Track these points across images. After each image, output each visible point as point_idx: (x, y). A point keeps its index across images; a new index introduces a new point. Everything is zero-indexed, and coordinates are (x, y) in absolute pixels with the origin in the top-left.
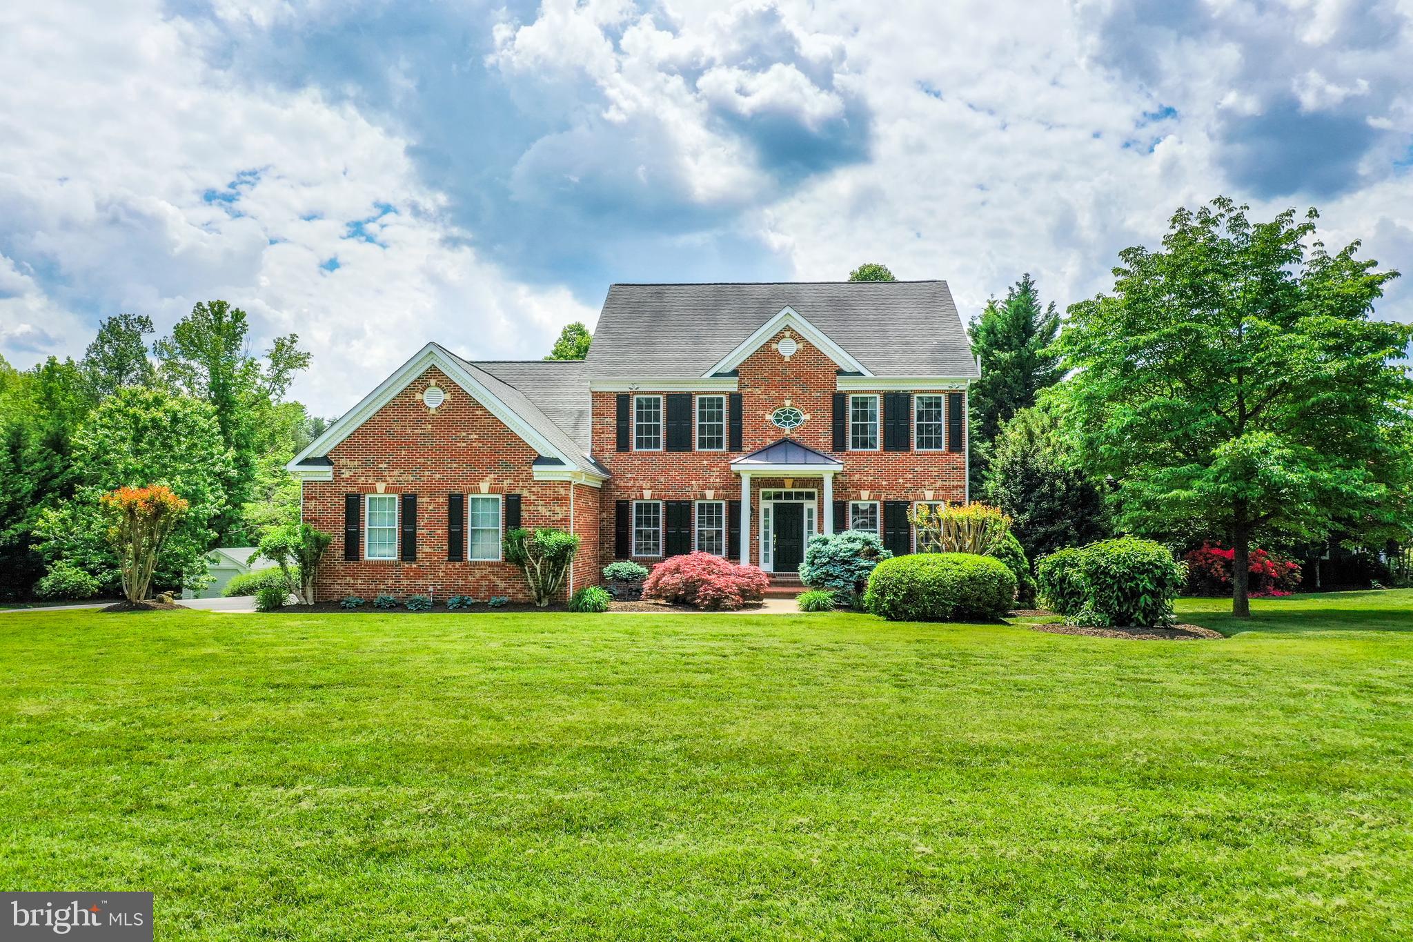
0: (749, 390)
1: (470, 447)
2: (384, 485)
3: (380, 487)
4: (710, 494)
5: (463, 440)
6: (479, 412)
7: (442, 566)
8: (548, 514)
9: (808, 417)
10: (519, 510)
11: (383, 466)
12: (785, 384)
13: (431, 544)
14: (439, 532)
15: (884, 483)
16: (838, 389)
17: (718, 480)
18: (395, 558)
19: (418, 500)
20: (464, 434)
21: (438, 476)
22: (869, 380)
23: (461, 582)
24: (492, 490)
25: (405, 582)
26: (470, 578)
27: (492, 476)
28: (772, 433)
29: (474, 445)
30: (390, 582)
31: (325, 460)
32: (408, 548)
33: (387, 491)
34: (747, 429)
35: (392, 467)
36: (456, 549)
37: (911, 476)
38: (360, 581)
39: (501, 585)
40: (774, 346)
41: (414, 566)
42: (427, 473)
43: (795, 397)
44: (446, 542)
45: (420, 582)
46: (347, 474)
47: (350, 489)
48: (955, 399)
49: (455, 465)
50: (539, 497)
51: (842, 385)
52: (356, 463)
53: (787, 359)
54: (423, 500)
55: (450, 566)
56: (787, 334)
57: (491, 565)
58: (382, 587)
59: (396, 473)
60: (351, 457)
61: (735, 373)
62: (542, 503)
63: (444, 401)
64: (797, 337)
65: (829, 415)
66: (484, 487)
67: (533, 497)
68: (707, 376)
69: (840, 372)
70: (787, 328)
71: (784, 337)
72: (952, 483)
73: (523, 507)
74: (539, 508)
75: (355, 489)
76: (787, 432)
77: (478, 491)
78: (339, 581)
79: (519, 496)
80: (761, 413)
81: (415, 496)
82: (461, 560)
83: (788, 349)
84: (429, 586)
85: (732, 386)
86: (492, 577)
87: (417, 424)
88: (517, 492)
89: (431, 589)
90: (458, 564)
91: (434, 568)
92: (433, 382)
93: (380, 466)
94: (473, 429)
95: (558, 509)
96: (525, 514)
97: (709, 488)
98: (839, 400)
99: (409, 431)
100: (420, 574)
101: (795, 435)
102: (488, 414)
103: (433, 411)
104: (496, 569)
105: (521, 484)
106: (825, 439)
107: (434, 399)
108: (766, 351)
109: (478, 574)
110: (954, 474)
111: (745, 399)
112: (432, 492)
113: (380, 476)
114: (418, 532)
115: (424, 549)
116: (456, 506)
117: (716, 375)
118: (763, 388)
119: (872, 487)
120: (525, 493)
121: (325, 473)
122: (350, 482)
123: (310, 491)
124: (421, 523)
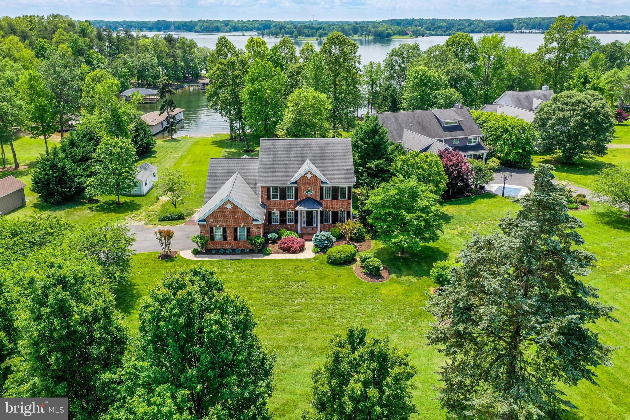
0: (300, 186)
2: (218, 225)
4: (290, 210)
6: (240, 210)
7: (233, 242)
8: (256, 231)
11: (218, 221)
12: (308, 184)
13: (230, 237)
14: (232, 235)
15: (332, 207)
17: (292, 207)
18: (222, 240)
20: (236, 214)
21: (231, 223)
22: (329, 184)
23: (238, 246)
24: (244, 226)
25: (225, 245)
27: (243, 223)
28: (305, 196)
29: (239, 216)
30: (221, 245)
31: (204, 220)
32: (225, 238)
34: (299, 195)
36: (236, 238)
37: (338, 205)
38: (214, 245)
39: (247, 245)
40: (306, 176)
41: (226, 242)
42: (228, 222)
43: (311, 188)
44: (233, 237)
45: (228, 245)
46: (209, 223)
47: (210, 226)
48: (349, 188)
49: (235, 221)
51: (322, 185)
52: (211, 221)
53: (309, 178)
54: (227, 228)
56: (309, 173)
57: (244, 241)
58: (219, 246)
59: (221, 222)
60: (210, 219)
61: (296, 182)
62: (255, 228)
63: (231, 207)
64: (312, 174)
65: (319, 191)
66: (242, 225)
67: (253, 228)
68: (289, 183)
69: (322, 182)
70: (309, 171)
72: (348, 207)
73: (251, 229)
75: (212, 226)
76: (309, 195)
77: (240, 226)
78: (210, 245)
80: (303, 191)
83: (309, 176)
85: (296, 185)
86: (244, 244)
87: (225, 212)
88: (249, 226)
89: (231, 248)
90: (236, 241)
91: (231, 242)
92: (228, 203)
94: (239, 213)
95: (258, 230)
96: (251, 231)
98: (322, 189)
99: (223, 213)
100: (228, 243)
101: (311, 196)
102: (242, 210)
103: (229, 209)
106: (318, 198)
107: (229, 206)
108: (304, 177)
109: (241, 244)
110: (349, 204)
111: (299, 188)
112: (229, 226)
113: (217, 223)
114: (227, 235)
115: (228, 238)
116: (235, 230)
117: (291, 183)
118: (303, 185)
119: (329, 208)
120: (251, 227)
121: (205, 223)
122: (211, 224)
123: (201, 227)
124: (227, 233)
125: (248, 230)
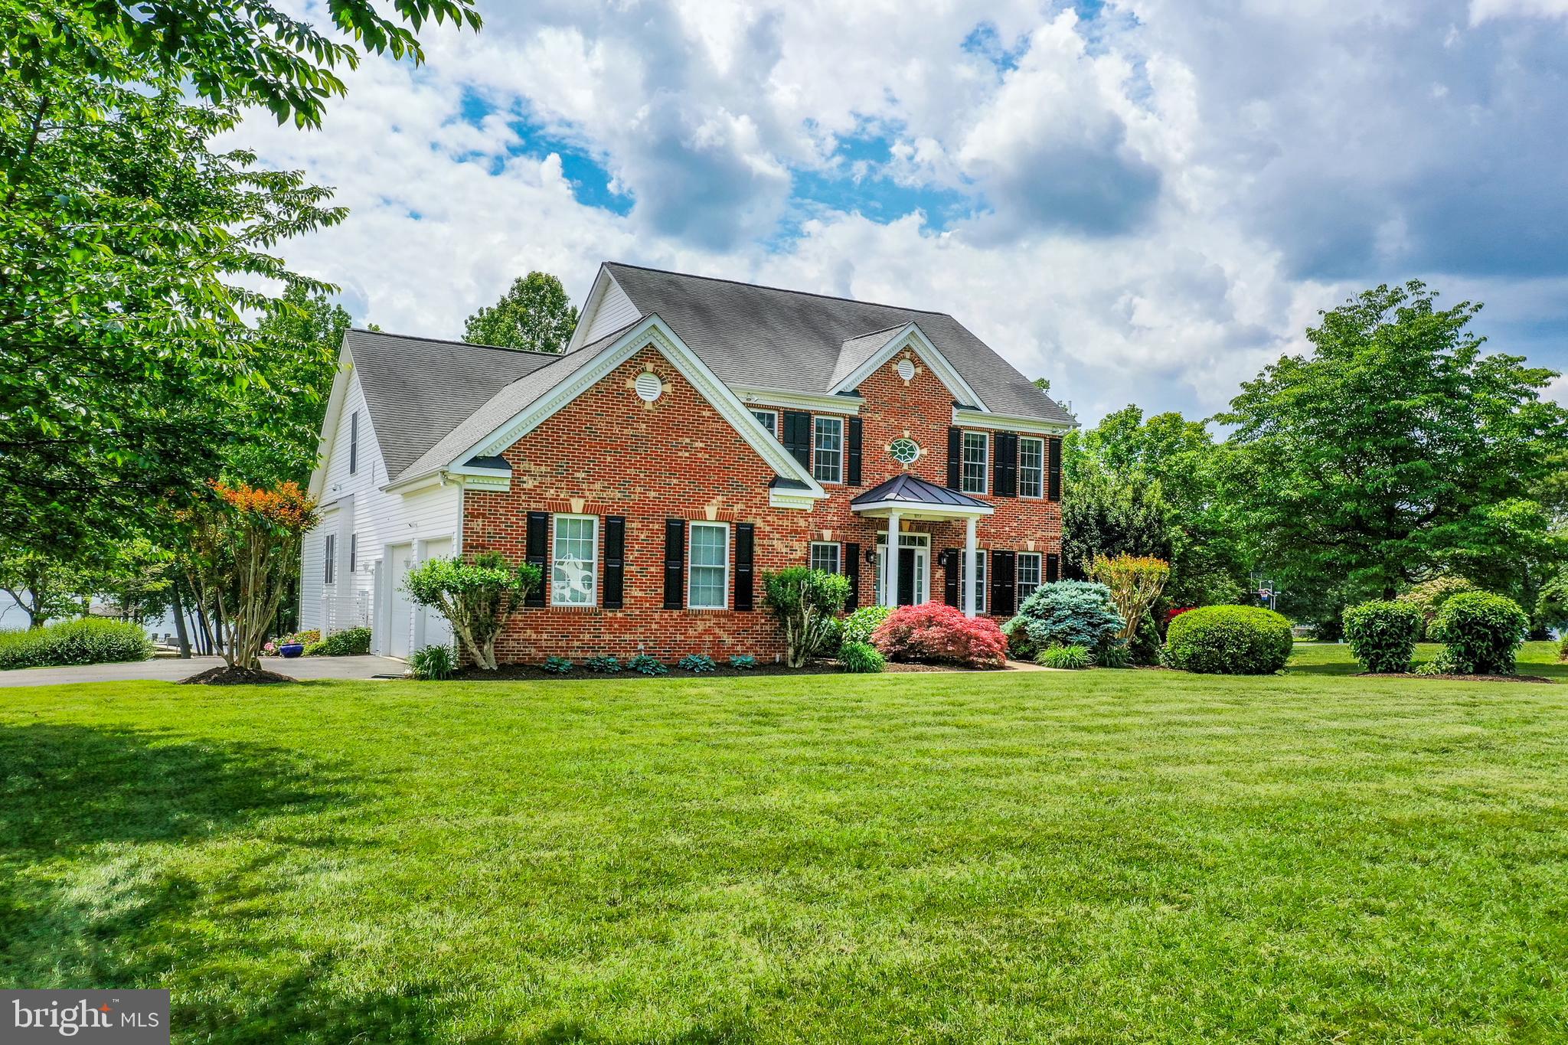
0: (869, 415)
1: (693, 457)
2: (582, 501)
3: (577, 504)
4: (827, 534)
5: (686, 448)
6: (706, 414)
7: (656, 616)
8: (784, 550)
9: (925, 452)
10: (751, 545)
11: (581, 475)
12: (903, 413)
13: (642, 584)
14: (653, 569)
15: (993, 530)
16: (954, 423)
17: (835, 518)
18: (594, 604)
19: (627, 525)
20: (688, 440)
21: (652, 494)
22: (986, 417)
23: (679, 637)
24: (720, 518)
25: (607, 637)
26: (691, 632)
27: (720, 498)
28: (890, 467)
29: (700, 455)
30: (587, 637)
31: (498, 462)
32: (612, 590)
33: (585, 512)
34: (866, 461)
35: (592, 478)
36: (673, 593)
37: (1015, 524)
38: (545, 636)
39: (729, 640)
40: (895, 367)
41: (619, 615)
42: (638, 489)
43: (913, 428)
44: (661, 583)
45: (627, 637)
46: (530, 484)
47: (533, 505)
48: (1054, 445)
49: (675, 481)
50: (777, 529)
51: (958, 419)
52: (543, 469)
53: (907, 384)
54: (633, 526)
55: (666, 616)
56: (908, 355)
57: (717, 615)
58: (576, 644)
59: (598, 486)
60: (537, 460)
61: (855, 393)
62: (778, 536)
63: (663, 393)
64: (917, 360)
65: (944, 450)
66: (711, 511)
67: (768, 529)
68: (833, 393)
69: (956, 404)
70: (908, 348)
71: (904, 358)
72: (1050, 534)
73: (756, 541)
74: (775, 542)
75: (541, 506)
76: (906, 467)
77: (703, 516)
78: (516, 636)
79: (752, 526)
80: (880, 443)
81: (623, 519)
82: (680, 608)
83: (907, 372)
84: (638, 643)
85: (853, 409)
86: (717, 630)
87: (627, 423)
88: (750, 520)
89: (641, 646)
90: (676, 613)
91: (646, 619)
92: (650, 366)
93: (577, 475)
94: (698, 435)
95: (796, 545)
96: (758, 550)
97: (827, 528)
98: (954, 434)
99: (616, 429)
100: (626, 626)
101: (912, 471)
102: (717, 417)
103: (648, 406)
104: (723, 620)
105: (754, 510)
106: (941, 479)
107: (649, 389)
108: (887, 371)
109: (701, 626)
110: (1052, 524)
111: (864, 425)
112: (644, 512)
113: (576, 490)
114: (626, 568)
115: (633, 593)
116: (675, 537)
117: (840, 393)
118: (882, 414)
120: (759, 523)
121: (499, 480)
122: (534, 494)
123: (476, 506)
124: (630, 557)
125: (745, 537)
